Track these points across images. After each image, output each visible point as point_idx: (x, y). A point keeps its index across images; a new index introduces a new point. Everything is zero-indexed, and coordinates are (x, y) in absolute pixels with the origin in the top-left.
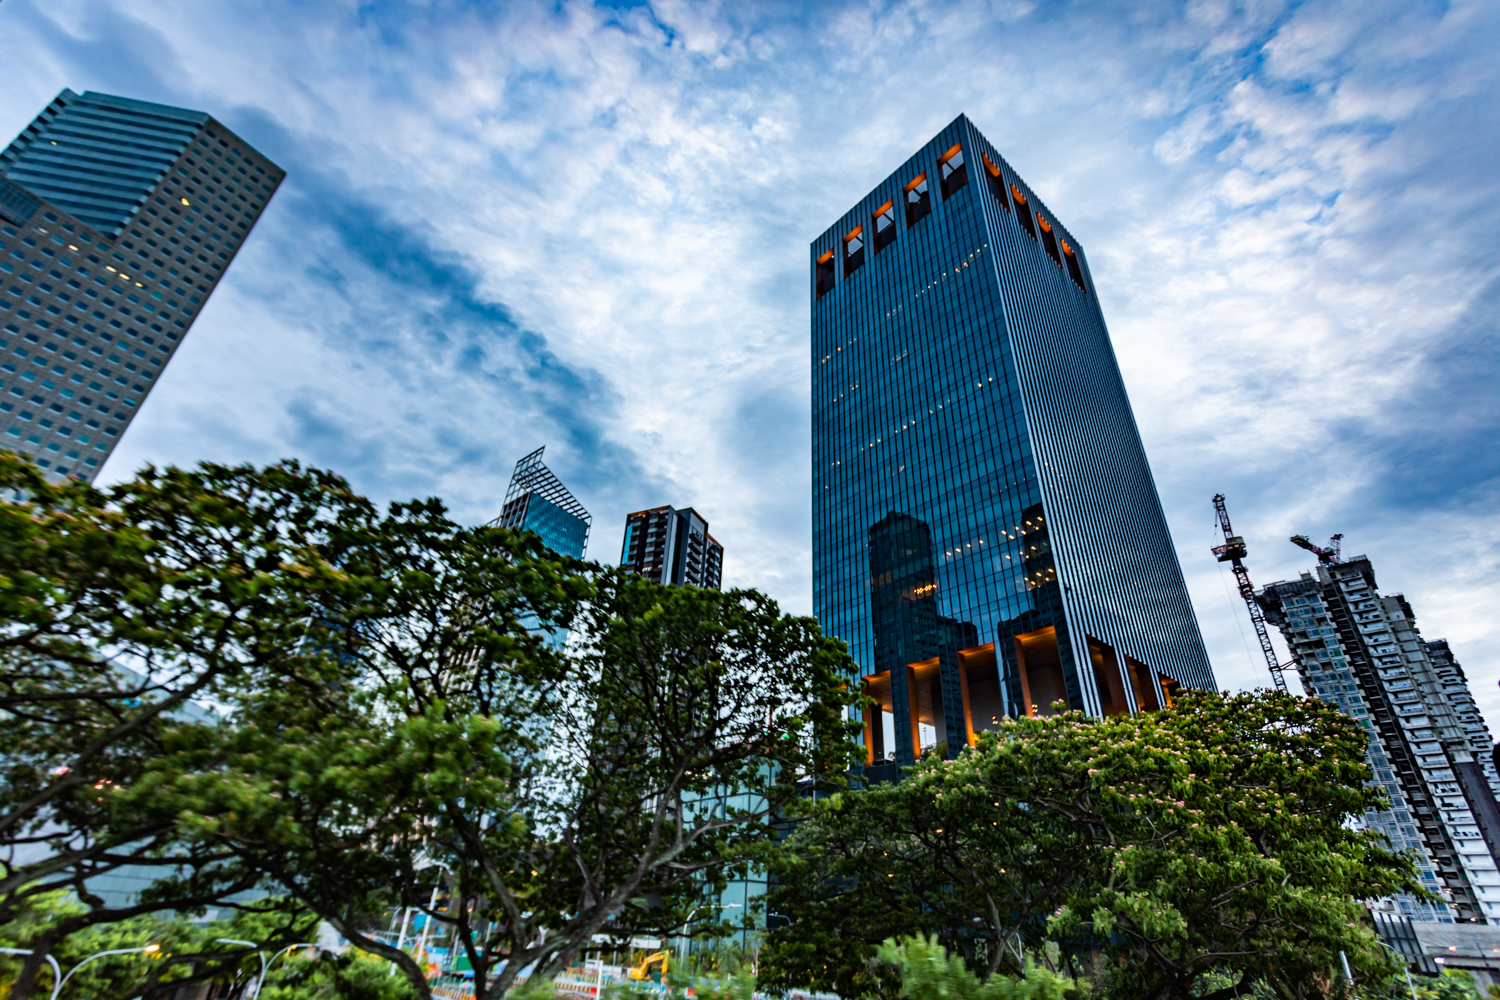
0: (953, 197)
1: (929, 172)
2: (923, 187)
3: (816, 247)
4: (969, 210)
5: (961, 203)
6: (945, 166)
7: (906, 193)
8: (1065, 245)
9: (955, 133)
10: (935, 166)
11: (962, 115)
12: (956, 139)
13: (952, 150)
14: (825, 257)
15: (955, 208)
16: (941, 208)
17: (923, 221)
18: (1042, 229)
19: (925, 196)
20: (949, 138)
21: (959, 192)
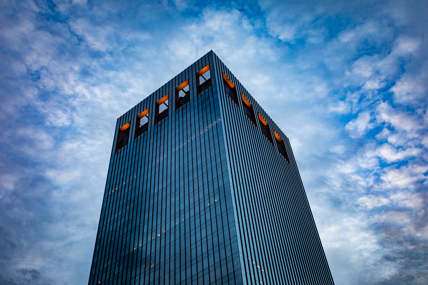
0: (203, 93)
1: (191, 80)
2: (187, 89)
3: (120, 121)
4: (211, 99)
5: (207, 96)
6: (201, 78)
7: (177, 91)
8: (277, 135)
9: (207, 60)
10: (194, 77)
11: (212, 50)
12: (207, 63)
13: (205, 69)
14: (125, 127)
15: (203, 98)
16: (196, 99)
17: (184, 106)
18: (261, 123)
19: (188, 93)
20: (204, 62)
21: (206, 90)
